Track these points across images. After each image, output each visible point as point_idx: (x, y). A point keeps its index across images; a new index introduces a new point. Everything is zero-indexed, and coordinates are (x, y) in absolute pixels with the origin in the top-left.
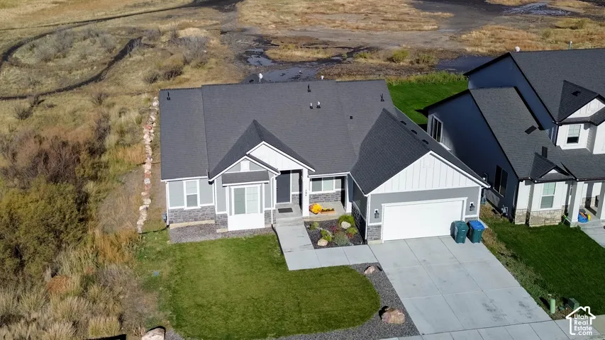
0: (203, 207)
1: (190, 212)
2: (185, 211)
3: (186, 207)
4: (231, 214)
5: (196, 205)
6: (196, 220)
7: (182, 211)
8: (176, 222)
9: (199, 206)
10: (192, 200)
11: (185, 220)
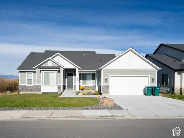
0: (34, 85)
1: (28, 87)
2: (26, 86)
3: (27, 85)
4: (42, 84)
5: (31, 84)
6: (31, 91)
7: (25, 86)
8: (23, 91)
9: (32, 85)
10: (30, 81)
11: (26, 90)
